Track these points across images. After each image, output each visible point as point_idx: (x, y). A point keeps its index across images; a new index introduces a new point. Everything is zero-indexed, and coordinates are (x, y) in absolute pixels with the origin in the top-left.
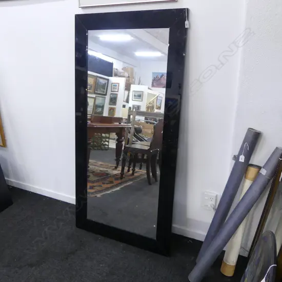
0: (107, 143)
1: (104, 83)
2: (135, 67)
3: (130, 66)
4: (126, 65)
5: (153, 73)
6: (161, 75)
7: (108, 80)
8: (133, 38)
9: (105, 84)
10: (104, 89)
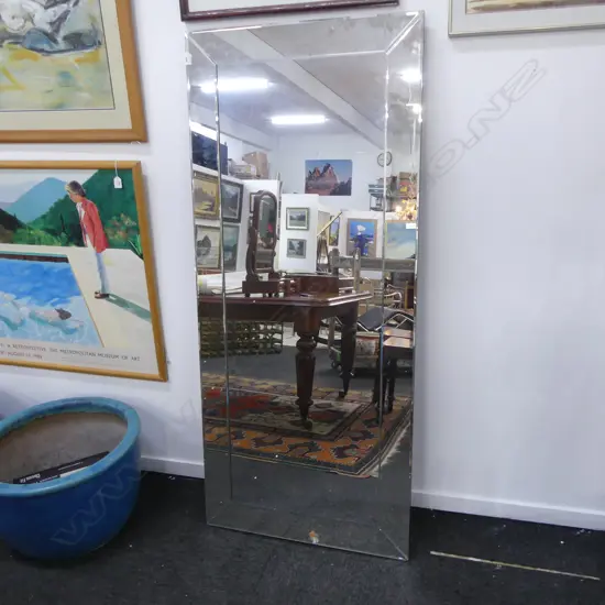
0: (277, 336)
1: (233, 193)
2: (268, 150)
3: (261, 150)
4: (252, 149)
5: (308, 163)
6: (324, 165)
7: (241, 186)
8: (271, 84)
9: (236, 196)
10: (236, 208)
